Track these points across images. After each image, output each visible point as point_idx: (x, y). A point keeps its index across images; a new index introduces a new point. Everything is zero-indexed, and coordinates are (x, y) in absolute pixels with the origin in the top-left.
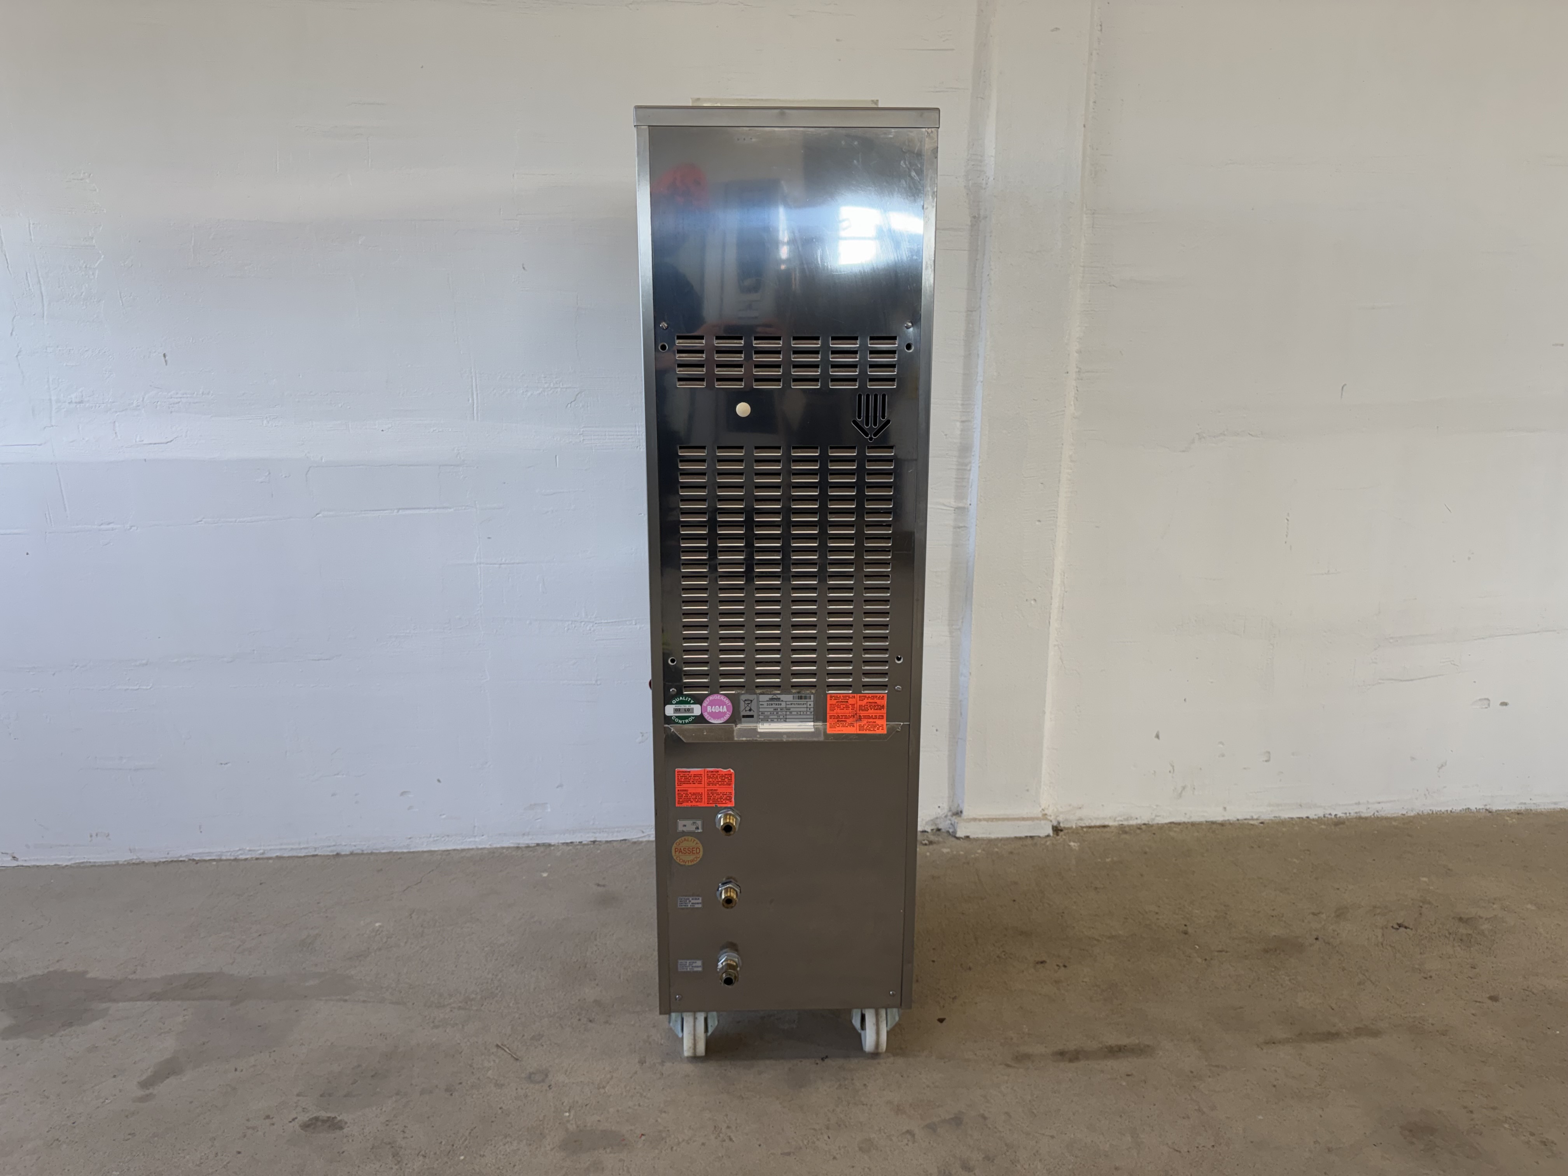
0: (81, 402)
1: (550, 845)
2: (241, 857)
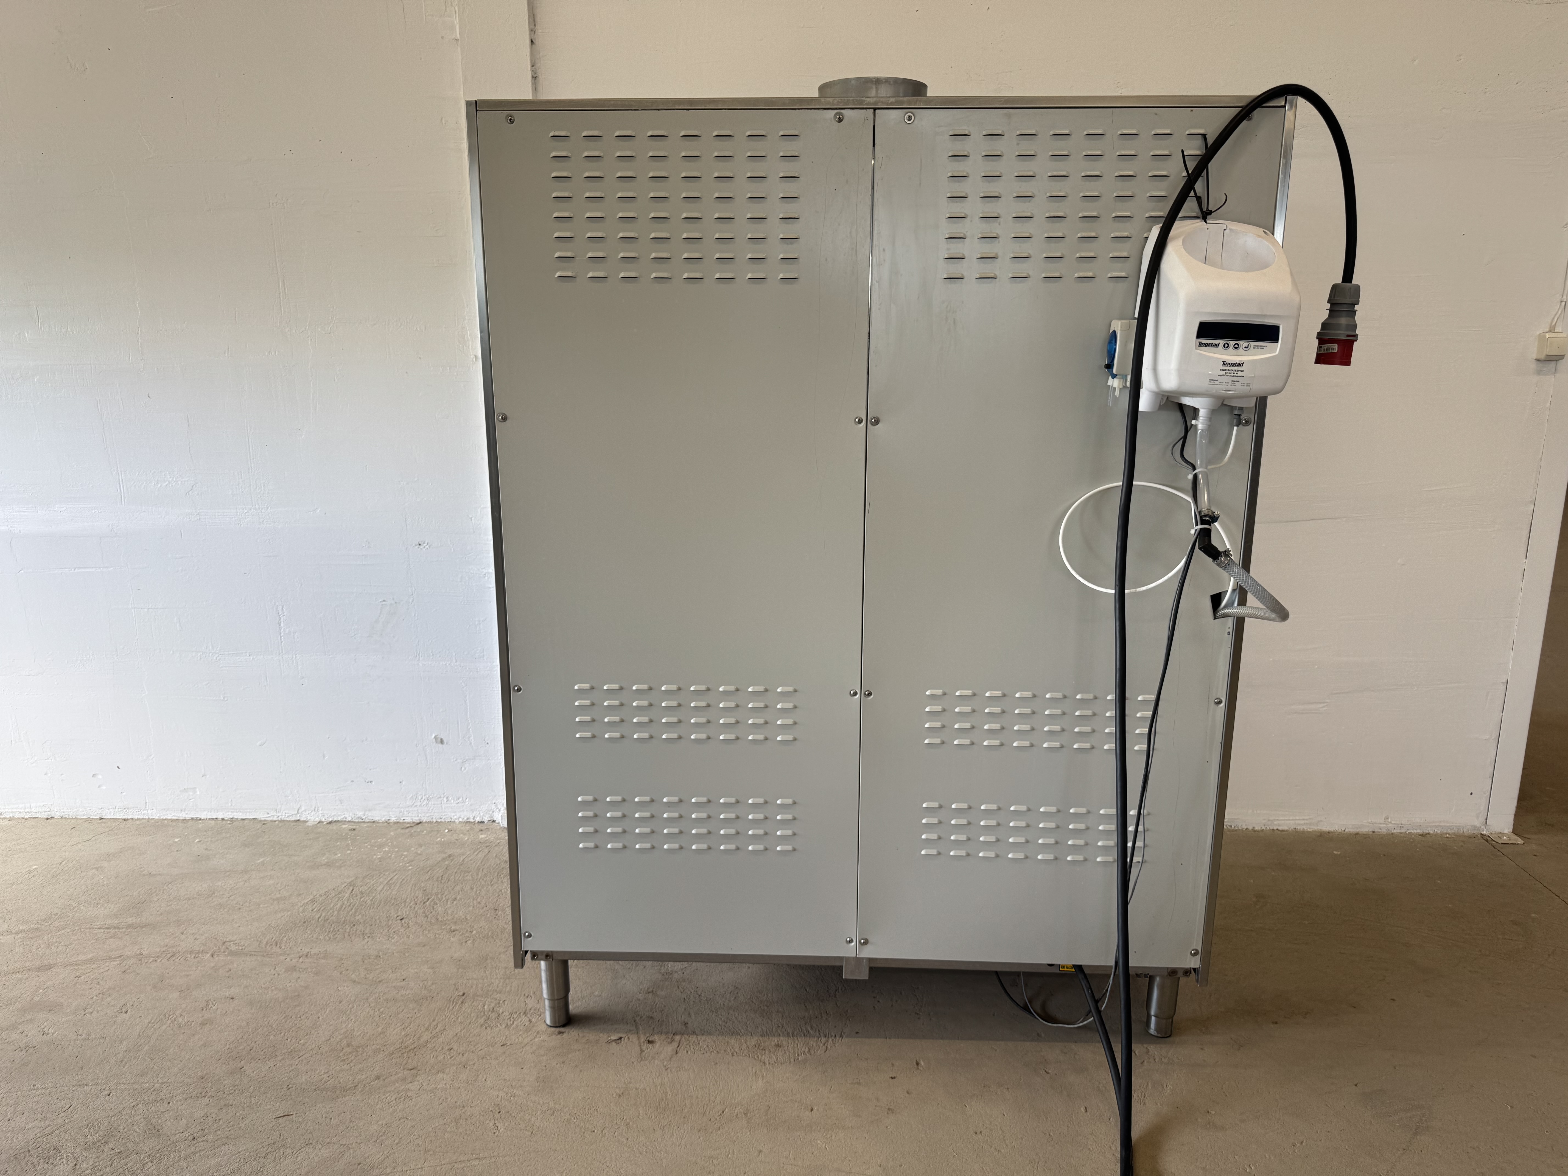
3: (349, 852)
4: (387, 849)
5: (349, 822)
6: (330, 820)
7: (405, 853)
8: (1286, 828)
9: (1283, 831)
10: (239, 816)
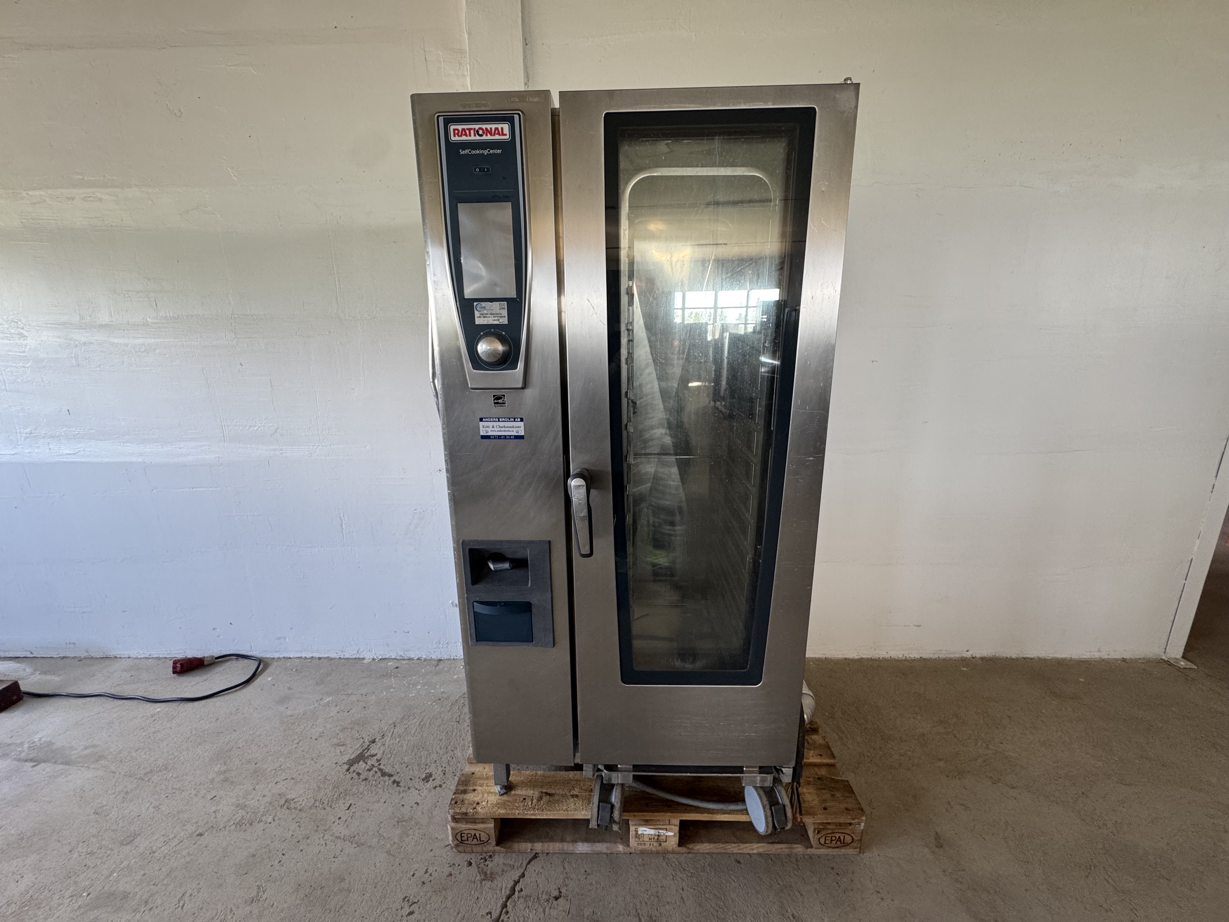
0: (32, 433)
1: (290, 658)
2: (139, 657)
3: (392, 690)
4: (419, 687)
5: (394, 659)
6: (381, 657)
7: (432, 691)
8: (1032, 656)
9: (1031, 659)
10: (317, 655)
